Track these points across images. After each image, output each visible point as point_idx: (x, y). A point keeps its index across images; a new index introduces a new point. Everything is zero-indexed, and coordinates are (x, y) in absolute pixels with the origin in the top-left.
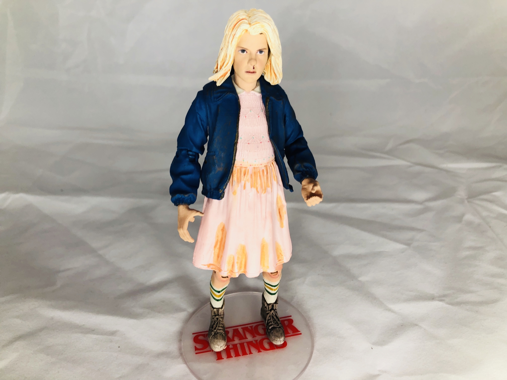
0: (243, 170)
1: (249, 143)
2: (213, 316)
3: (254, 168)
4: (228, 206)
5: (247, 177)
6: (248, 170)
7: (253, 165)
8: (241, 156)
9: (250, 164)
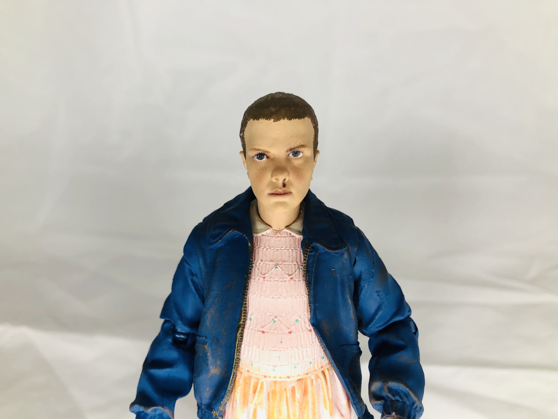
1: (265, 331)
3: (275, 382)
5: (258, 396)
6: (262, 383)
7: (269, 377)
8: (248, 356)
9: (264, 375)
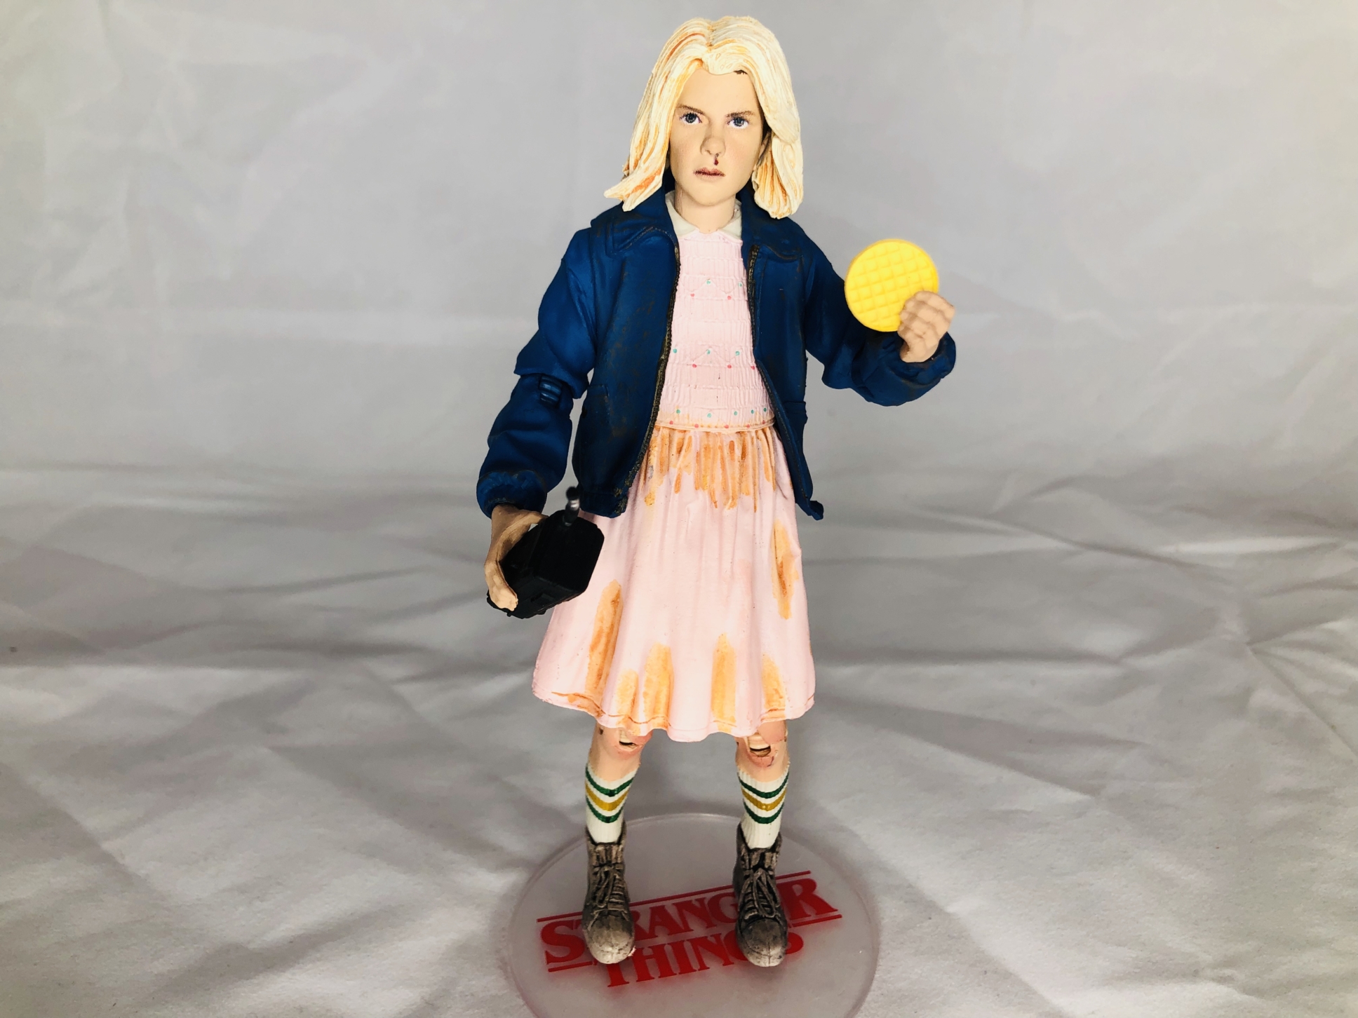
0: (677, 437)
1: (696, 364)
2: (595, 867)
3: (707, 433)
4: (630, 534)
5: (685, 457)
6: (690, 438)
7: (702, 426)
8: (672, 399)
9: (695, 423)
